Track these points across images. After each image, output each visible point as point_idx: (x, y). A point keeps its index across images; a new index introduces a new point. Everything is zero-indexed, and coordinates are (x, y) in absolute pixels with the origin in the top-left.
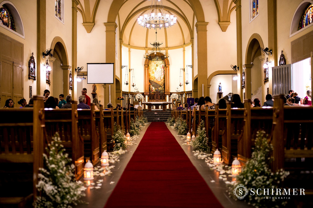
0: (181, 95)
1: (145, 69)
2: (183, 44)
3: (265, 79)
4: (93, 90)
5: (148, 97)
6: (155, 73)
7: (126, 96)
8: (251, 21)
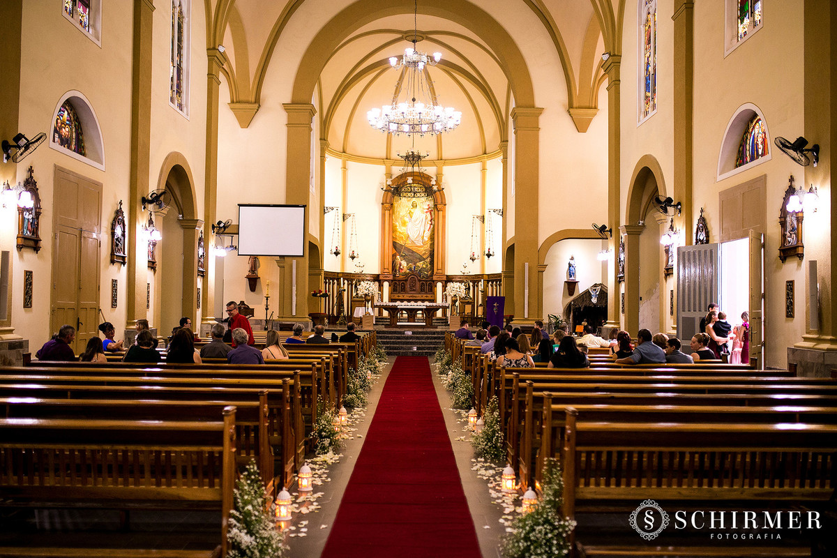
0: (474, 283)
1: (383, 215)
2: (481, 152)
3: (667, 270)
4: (252, 268)
5: (390, 286)
6: (409, 225)
7: (333, 284)
8: (641, 123)
